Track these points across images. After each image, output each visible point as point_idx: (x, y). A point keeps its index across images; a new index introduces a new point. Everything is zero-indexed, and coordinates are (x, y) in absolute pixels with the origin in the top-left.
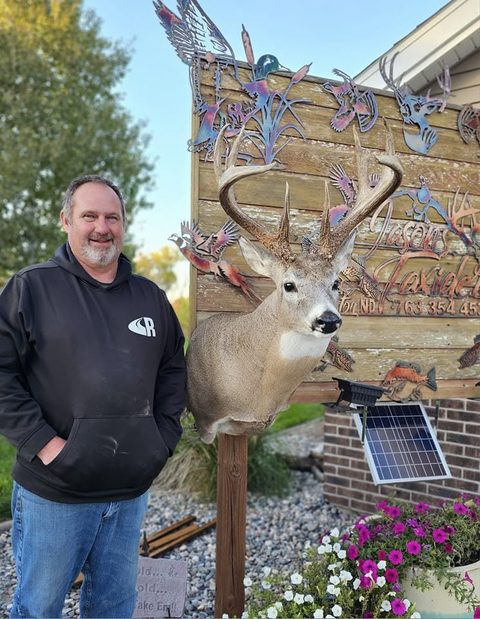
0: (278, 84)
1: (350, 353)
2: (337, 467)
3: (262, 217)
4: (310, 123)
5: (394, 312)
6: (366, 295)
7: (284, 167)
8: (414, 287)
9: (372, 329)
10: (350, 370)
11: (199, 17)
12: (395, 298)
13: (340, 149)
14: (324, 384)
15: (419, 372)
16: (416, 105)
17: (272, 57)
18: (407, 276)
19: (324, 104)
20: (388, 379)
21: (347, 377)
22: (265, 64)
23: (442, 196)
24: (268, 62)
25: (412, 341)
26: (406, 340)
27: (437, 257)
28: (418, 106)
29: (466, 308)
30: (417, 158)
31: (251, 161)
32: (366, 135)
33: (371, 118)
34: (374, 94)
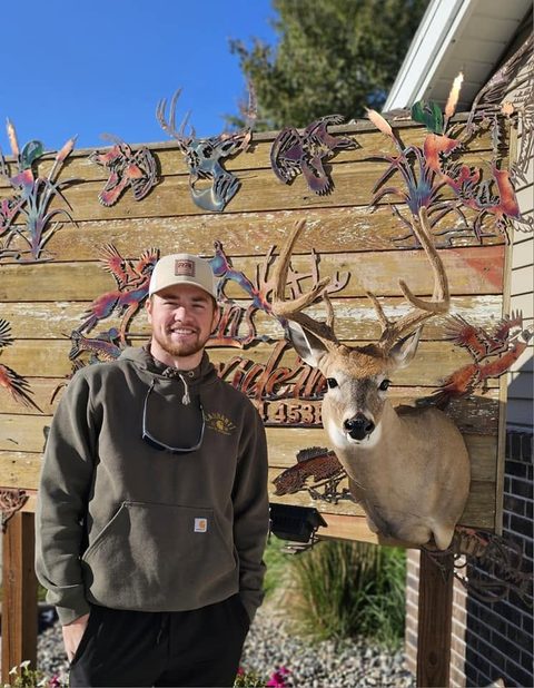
3: (32, 313)
4: (78, 203)
7: (52, 257)
13: (112, 226)
16: (205, 150)
22: (30, 151)
24: (33, 148)
27: (237, 345)
28: (209, 149)
29: (281, 413)
30: (212, 219)
31: (19, 256)
32: (143, 203)
33: (147, 180)
34: (152, 151)
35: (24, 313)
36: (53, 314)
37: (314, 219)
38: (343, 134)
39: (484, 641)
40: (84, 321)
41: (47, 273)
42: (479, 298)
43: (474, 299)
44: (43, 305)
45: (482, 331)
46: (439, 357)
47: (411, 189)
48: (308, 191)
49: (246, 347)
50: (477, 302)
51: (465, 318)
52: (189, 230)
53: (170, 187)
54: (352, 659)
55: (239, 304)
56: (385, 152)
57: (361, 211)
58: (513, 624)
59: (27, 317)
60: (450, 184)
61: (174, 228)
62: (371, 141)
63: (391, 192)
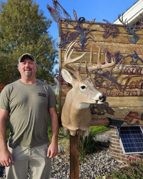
0: (85, 25)
1: (113, 109)
2: (116, 146)
4: (96, 36)
5: (128, 95)
6: (117, 89)
7: (88, 50)
8: (134, 86)
9: (120, 101)
10: (113, 115)
11: (60, 8)
12: (127, 90)
13: (106, 44)
14: (104, 119)
15: (138, 115)
16: (131, 28)
17: (83, 18)
18: (131, 83)
19: (100, 30)
20: (127, 118)
21: (112, 117)
22: (81, 20)
23: (142, 56)
24: (82, 19)
25: (135, 104)
26: (132, 104)
27: (142, 76)
30: (133, 45)
31: (77, 49)
32: (115, 39)
33: (116, 33)
34: (117, 26)
52: (127, 47)
53: (122, 36)
61: (123, 46)
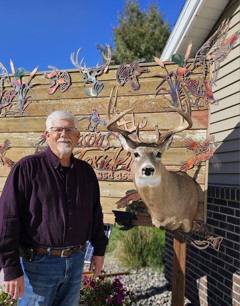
4: (39, 93)
7: (28, 114)
16: (90, 73)
19: (46, 83)
27: (102, 149)
28: (92, 72)
29: (120, 176)
30: (92, 100)
31: (14, 114)
32: (65, 93)
33: (67, 84)
34: (68, 73)
35: (16, 137)
36: (28, 137)
37: (133, 100)
38: (145, 66)
39: (196, 267)
40: (41, 140)
41: (26, 121)
42: (198, 131)
43: (196, 131)
44: (24, 134)
45: (199, 143)
46: (182, 154)
47: (171, 88)
48: (131, 89)
49: (105, 150)
50: (197, 132)
51: (192, 138)
52: (83, 104)
53: (75, 87)
54: (144, 276)
55: (103, 133)
56: (161, 74)
57: (152, 97)
58: (207, 260)
59: (18, 138)
60: (187, 86)
61: (77, 103)
62: (156, 69)
63: (164, 89)
